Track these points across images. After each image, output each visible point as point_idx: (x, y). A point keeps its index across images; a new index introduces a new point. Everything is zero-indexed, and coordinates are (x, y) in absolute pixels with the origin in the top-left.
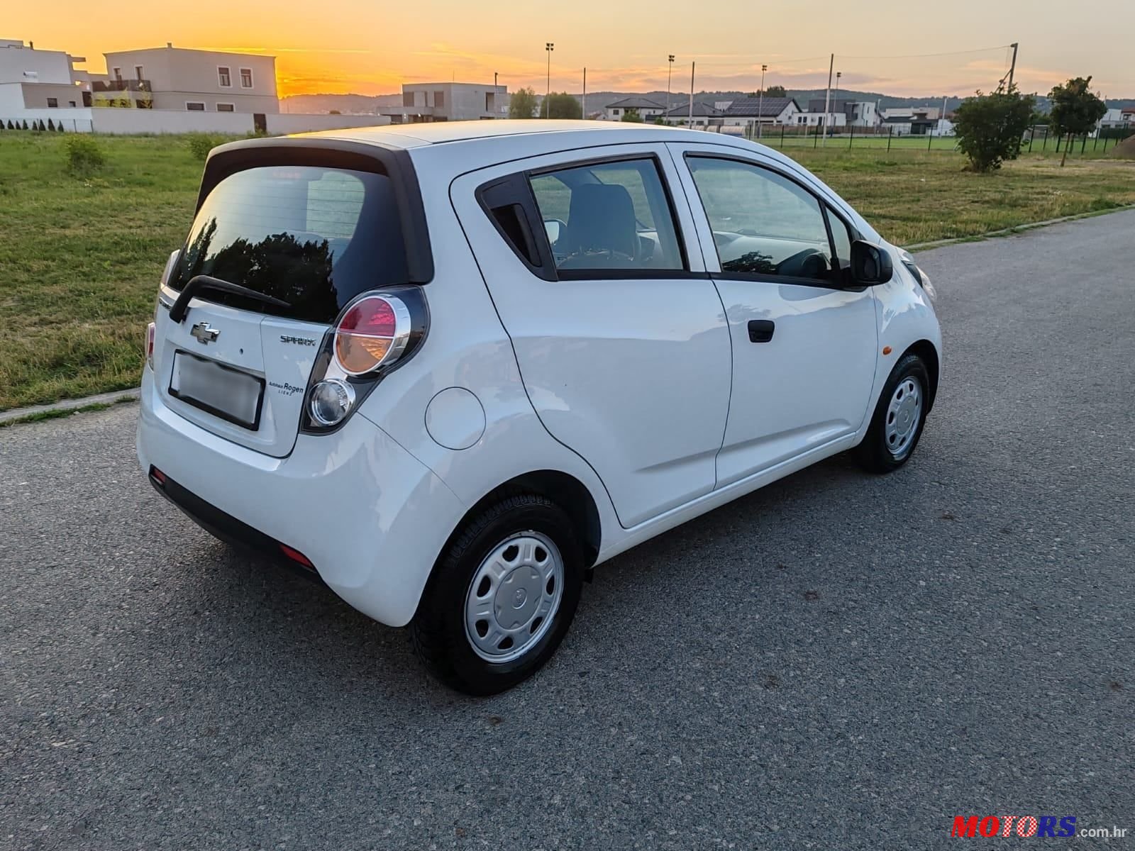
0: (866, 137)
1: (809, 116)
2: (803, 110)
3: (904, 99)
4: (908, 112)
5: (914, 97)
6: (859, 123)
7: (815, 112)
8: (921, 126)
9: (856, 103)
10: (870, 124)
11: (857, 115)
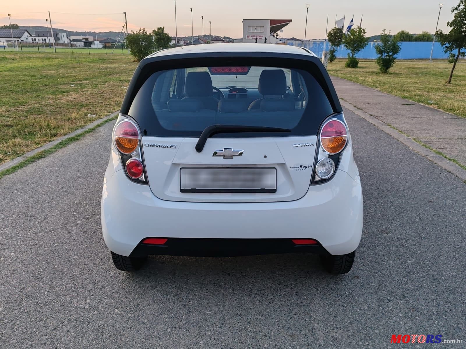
0: (66, 48)
1: (37, 38)
2: (32, 35)
3: (73, 32)
4: (80, 38)
5: (78, 31)
6: (61, 42)
7: (39, 36)
8: (88, 44)
9: (57, 33)
10: (66, 42)
11: (59, 38)
